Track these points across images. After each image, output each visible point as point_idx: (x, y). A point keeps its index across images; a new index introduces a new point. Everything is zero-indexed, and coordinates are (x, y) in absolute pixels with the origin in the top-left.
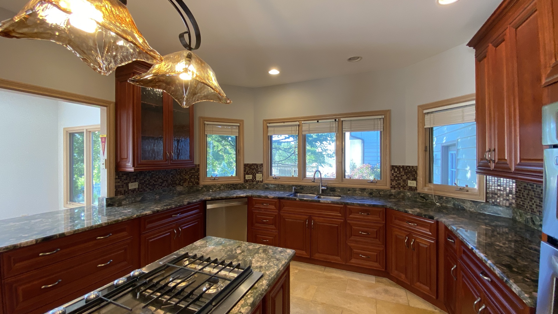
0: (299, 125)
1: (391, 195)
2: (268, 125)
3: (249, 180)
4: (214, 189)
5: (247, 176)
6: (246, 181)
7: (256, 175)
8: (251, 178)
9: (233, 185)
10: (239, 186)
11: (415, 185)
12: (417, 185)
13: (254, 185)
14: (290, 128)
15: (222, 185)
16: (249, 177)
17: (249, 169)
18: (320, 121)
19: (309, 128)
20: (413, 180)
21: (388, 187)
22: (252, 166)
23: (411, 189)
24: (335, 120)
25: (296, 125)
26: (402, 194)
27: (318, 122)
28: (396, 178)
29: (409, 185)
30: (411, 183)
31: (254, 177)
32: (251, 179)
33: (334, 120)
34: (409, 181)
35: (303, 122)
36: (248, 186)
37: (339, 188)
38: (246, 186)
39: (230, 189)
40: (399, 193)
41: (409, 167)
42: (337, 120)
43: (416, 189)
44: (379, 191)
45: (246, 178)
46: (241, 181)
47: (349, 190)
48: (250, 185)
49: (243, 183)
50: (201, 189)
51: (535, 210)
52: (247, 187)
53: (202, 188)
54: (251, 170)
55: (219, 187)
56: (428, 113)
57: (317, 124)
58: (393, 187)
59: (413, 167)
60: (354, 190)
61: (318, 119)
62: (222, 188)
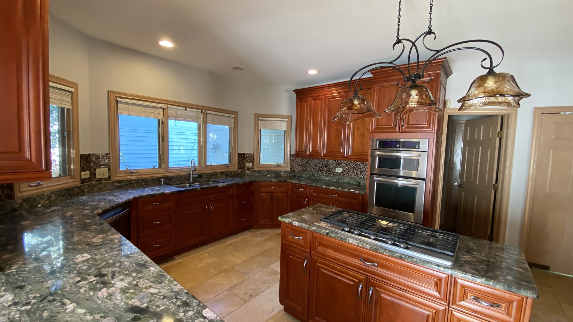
0: (164, 109)
1: (238, 174)
2: (120, 100)
3: (85, 179)
4: (41, 201)
5: (83, 173)
6: (83, 181)
7: (95, 170)
8: (88, 176)
9: (67, 189)
10: (76, 190)
11: (252, 166)
12: (253, 165)
13: (94, 186)
14: (152, 110)
15: (52, 193)
16: (86, 174)
17: (85, 162)
18: (187, 109)
19: (176, 114)
20: (250, 162)
21: (236, 169)
22: (89, 158)
23: (248, 168)
24: (202, 111)
25: (160, 108)
26: (244, 173)
27: (186, 109)
28: (240, 162)
29: (247, 166)
30: (249, 165)
31: (93, 174)
32: (88, 178)
33: (200, 111)
34: (247, 163)
35: (169, 106)
36: (86, 188)
37: (205, 174)
38: (84, 189)
39: (64, 198)
40: (242, 172)
41: (248, 154)
42: (203, 111)
43: (252, 168)
44: (232, 172)
45: (83, 177)
46: (77, 183)
47: (213, 175)
48: (89, 186)
49: (80, 185)
50: (20, 207)
51: (313, 171)
52: (86, 190)
53: (21, 204)
54: (87, 164)
55: (49, 198)
56: (261, 120)
57: (185, 111)
58: (239, 169)
59: (250, 154)
60: (216, 174)
61: (186, 106)
62: (53, 197)
